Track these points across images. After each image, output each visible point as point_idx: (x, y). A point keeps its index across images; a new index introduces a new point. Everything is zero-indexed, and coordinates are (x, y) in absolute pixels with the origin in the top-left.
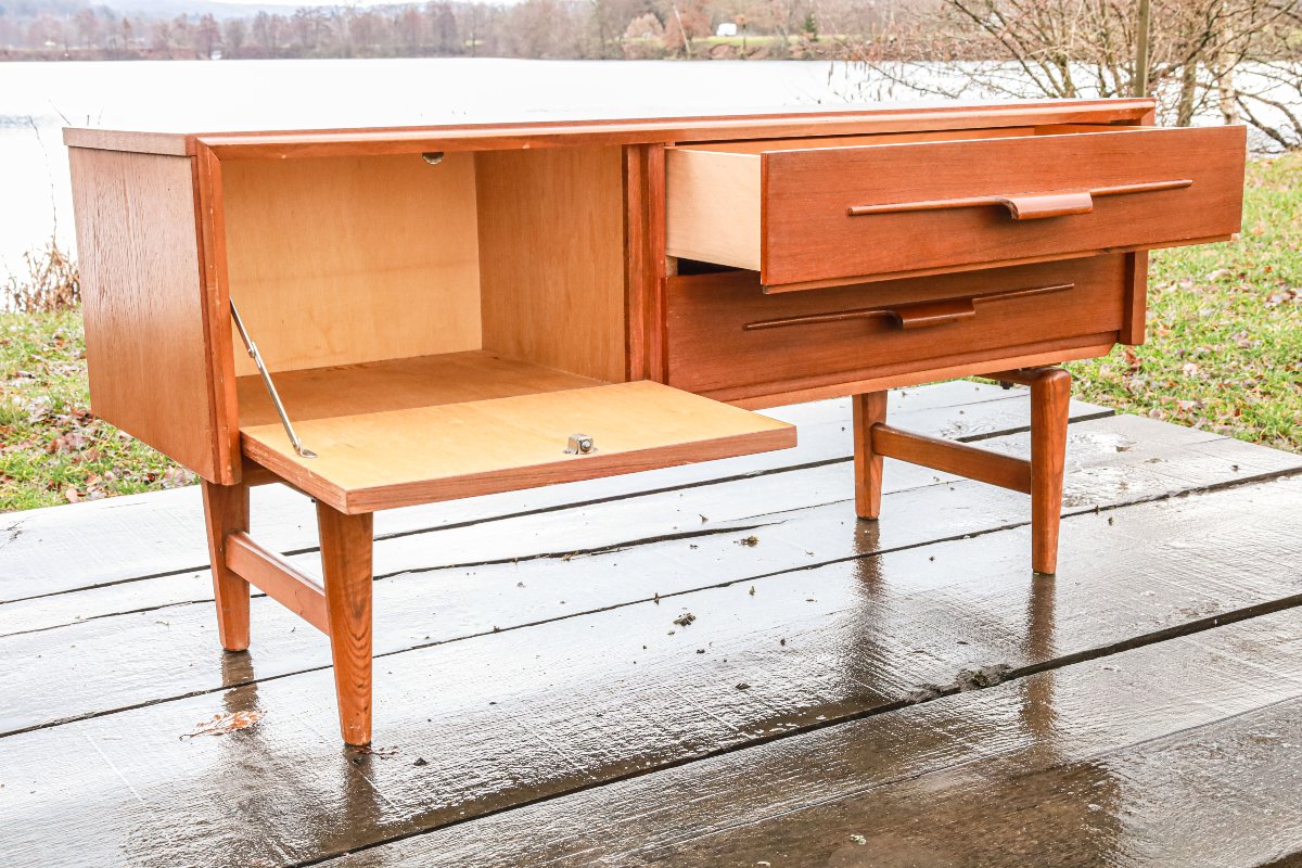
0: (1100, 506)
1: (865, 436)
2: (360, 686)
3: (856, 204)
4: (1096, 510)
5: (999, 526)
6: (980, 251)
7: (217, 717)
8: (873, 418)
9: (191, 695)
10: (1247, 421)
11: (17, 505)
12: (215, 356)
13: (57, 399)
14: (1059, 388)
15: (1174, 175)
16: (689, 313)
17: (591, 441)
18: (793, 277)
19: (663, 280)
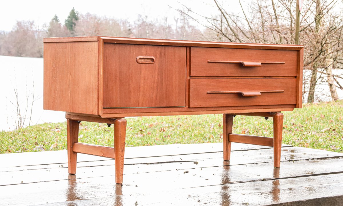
1: (226, 137)
2: (122, 169)
3: (210, 60)
4: (289, 161)
8: (229, 132)
12: (100, 86)
14: (281, 118)
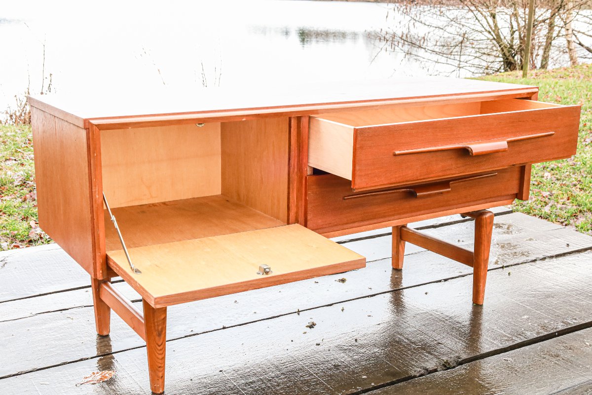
0: (505, 265)
1: (397, 231)
2: (159, 367)
3: (397, 150)
4: (503, 267)
5: (458, 275)
6: (455, 169)
7: (94, 373)
9: (82, 360)
10: (573, 203)
11: (8, 228)
12: (95, 221)
13: (27, 174)
14: (488, 221)
15: (546, 130)
16: (318, 193)
17: (269, 268)
18: (367, 184)
19: (306, 178)
